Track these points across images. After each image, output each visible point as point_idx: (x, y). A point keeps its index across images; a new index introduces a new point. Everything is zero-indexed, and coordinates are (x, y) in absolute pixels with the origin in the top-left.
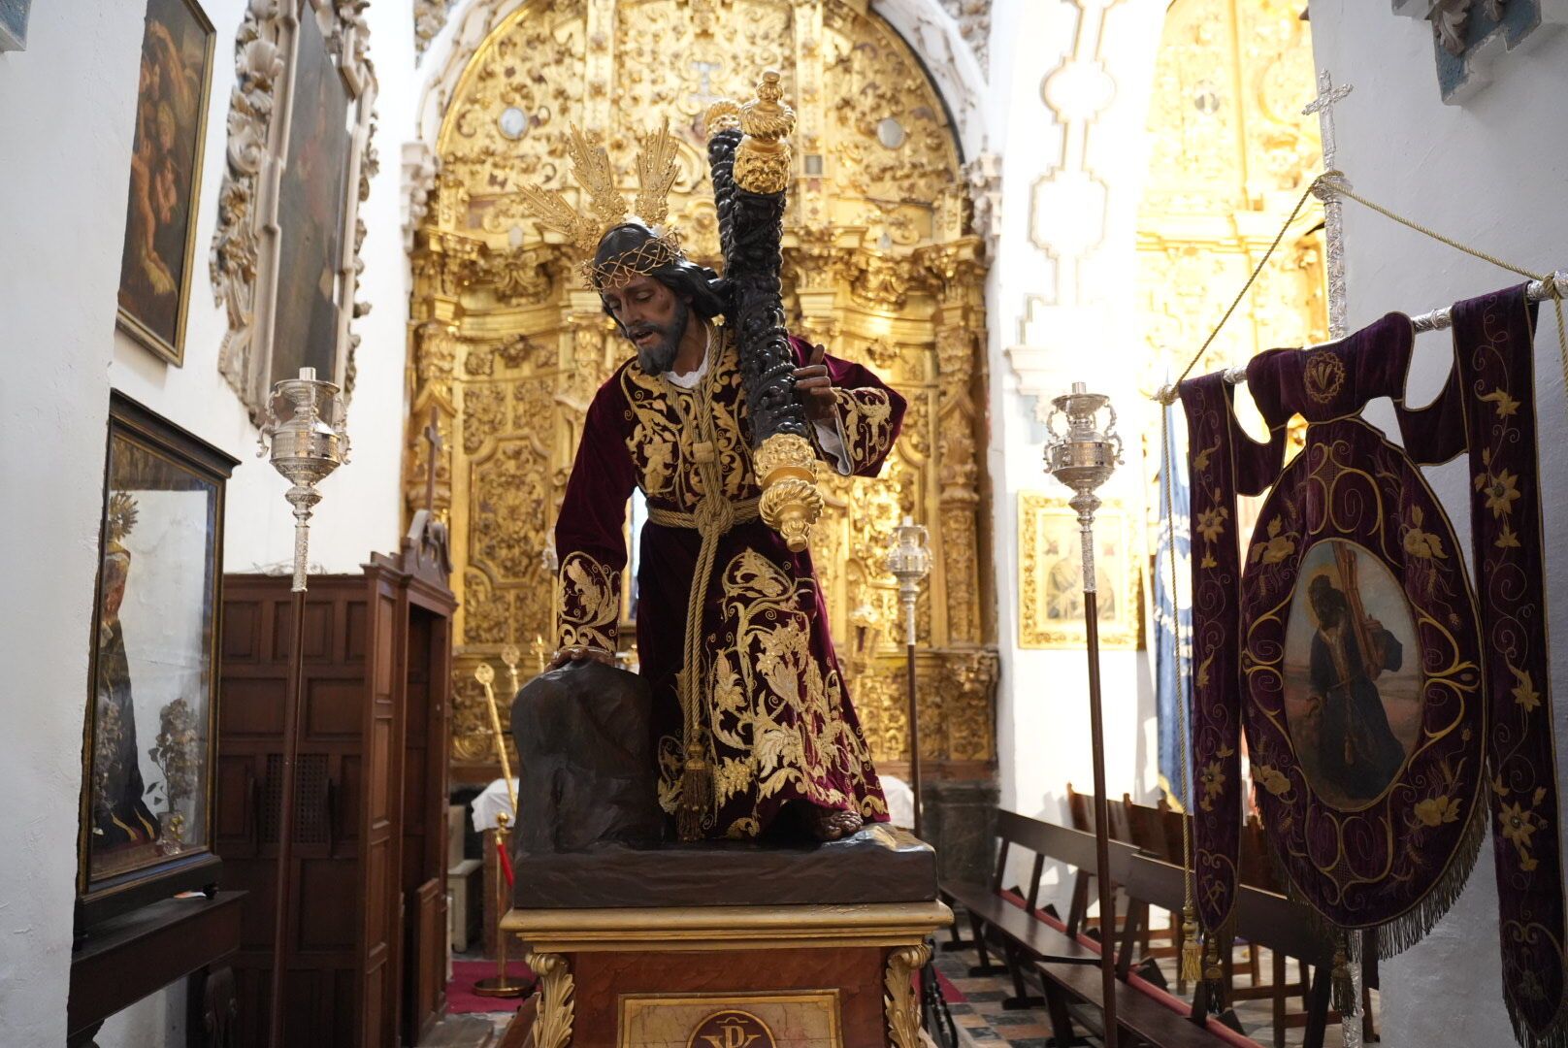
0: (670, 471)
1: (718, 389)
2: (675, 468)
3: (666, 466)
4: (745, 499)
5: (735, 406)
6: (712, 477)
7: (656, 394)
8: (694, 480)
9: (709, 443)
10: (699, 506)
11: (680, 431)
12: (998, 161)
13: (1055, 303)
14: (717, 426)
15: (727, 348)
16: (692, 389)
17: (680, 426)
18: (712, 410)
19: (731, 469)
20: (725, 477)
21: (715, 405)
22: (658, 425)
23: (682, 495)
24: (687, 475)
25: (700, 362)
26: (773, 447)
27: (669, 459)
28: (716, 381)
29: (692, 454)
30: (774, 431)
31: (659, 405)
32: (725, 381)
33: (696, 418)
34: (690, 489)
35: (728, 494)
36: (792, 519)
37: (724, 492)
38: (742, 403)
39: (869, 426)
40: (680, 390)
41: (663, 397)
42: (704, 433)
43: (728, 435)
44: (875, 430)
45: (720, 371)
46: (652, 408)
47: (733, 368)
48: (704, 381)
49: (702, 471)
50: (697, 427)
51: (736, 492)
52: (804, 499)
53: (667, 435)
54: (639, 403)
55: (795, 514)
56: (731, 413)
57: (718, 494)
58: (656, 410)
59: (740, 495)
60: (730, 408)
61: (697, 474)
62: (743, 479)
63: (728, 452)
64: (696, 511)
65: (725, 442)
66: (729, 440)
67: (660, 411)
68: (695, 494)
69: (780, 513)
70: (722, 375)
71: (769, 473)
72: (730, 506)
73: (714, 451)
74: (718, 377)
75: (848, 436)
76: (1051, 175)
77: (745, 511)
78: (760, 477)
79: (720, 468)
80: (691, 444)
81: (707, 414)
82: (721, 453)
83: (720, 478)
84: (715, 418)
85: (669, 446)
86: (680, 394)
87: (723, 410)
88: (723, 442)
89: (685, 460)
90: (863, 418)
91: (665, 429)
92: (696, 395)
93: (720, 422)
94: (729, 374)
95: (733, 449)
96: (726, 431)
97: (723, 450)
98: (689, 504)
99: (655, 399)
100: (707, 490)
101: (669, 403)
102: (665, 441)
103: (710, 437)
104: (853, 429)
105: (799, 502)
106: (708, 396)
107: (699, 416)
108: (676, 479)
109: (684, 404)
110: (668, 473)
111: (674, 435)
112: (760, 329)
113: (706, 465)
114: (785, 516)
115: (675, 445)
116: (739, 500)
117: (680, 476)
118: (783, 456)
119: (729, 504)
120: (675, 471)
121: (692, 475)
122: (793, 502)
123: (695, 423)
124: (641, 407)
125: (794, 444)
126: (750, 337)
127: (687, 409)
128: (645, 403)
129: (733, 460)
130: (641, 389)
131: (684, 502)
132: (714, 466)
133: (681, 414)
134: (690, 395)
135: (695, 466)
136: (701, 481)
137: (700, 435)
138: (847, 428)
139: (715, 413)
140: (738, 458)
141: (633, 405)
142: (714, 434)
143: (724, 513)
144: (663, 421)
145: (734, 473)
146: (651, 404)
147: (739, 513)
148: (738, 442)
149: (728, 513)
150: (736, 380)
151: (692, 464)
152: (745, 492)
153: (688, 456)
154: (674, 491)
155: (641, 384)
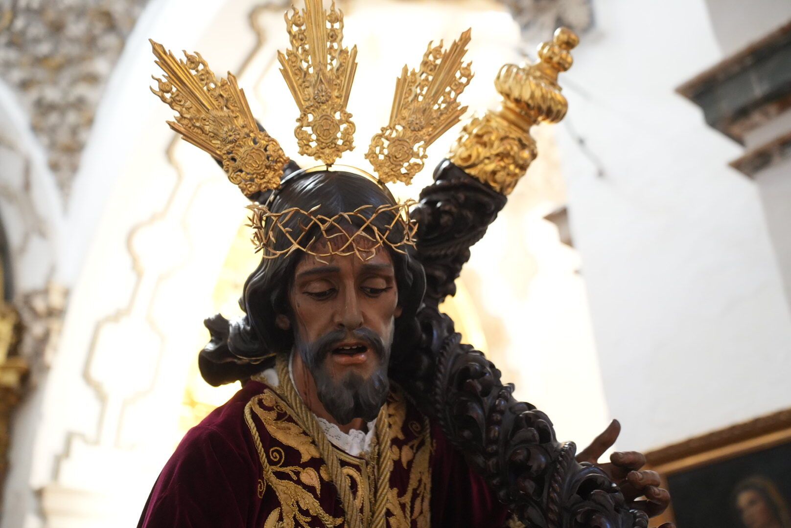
7: (305, 458)
12: (67, 293)
13: (96, 442)
16: (361, 458)
17: (339, 520)
18: (387, 498)
21: (389, 491)
22: (305, 513)
28: (389, 451)
31: (310, 477)
33: (363, 509)
40: (344, 457)
41: (316, 463)
45: (390, 436)
46: (299, 482)
47: (400, 436)
48: (375, 449)
54: (277, 468)
58: (305, 487)
60: (403, 500)
67: (311, 489)
70: (392, 444)
74: (390, 446)
76: (116, 317)
81: (380, 505)
84: (388, 512)
87: (396, 501)
92: (367, 469)
93: (393, 522)
94: (398, 443)
99: (305, 466)
101: (327, 476)
106: (384, 474)
107: (367, 506)
109: (348, 482)
123: (362, 518)
124: (281, 476)
127: (353, 492)
128: (288, 470)
130: (280, 444)
133: (345, 498)
139: (389, 505)
141: (269, 471)
144: (314, 507)
146: (297, 474)
150: (406, 454)
155: (280, 436)
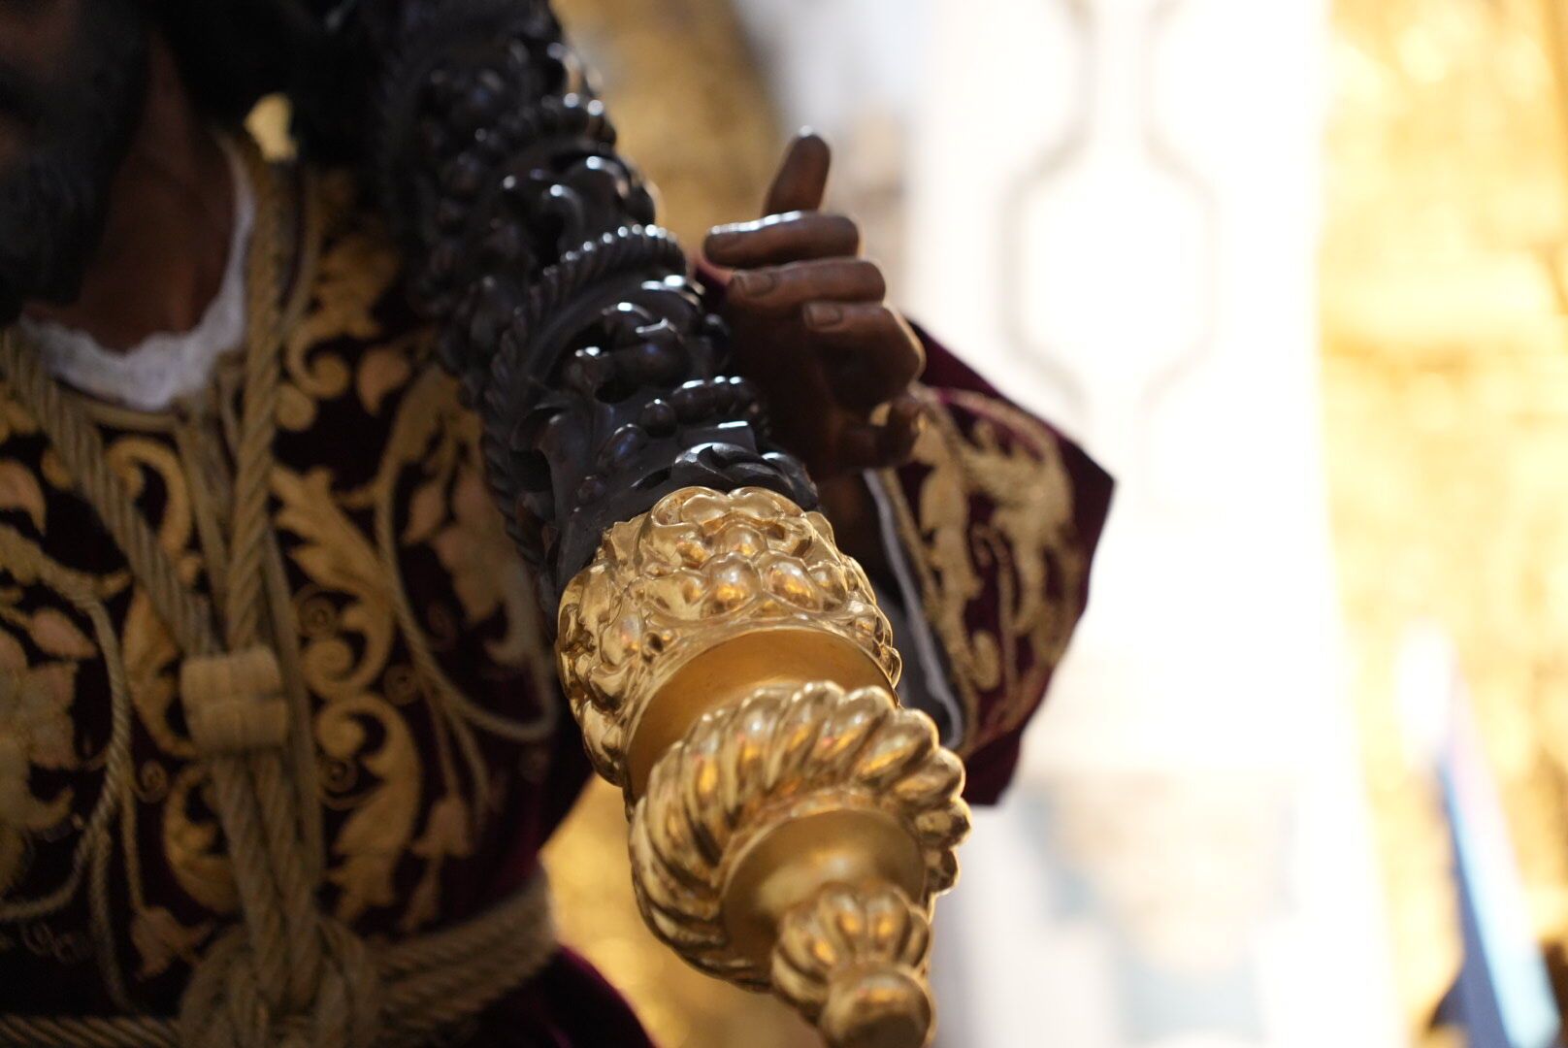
0: (61, 807)
1: (298, 411)
2: (86, 785)
3: (42, 782)
4: (428, 928)
5: (380, 492)
6: (278, 816)
8: (182, 842)
9: (261, 660)
10: (204, 974)
11: (118, 608)
14: (298, 578)
15: (328, 245)
16: (178, 410)
17: (113, 584)
18: (275, 504)
19: (367, 783)
20: (334, 822)
21: (286, 483)
23: (122, 915)
24: (150, 817)
25: (205, 293)
26: (669, 549)
27: (55, 746)
28: (285, 376)
29: (176, 714)
30: (666, 479)
31: (9, 488)
32: (330, 378)
33: (194, 543)
34: (162, 886)
35: (351, 905)
36: (833, 887)
37: (328, 896)
38: (411, 479)
39: (1008, 544)
40: (116, 419)
41: (27, 452)
42: (238, 606)
43: (353, 618)
44: (1031, 569)
45: (303, 334)
47: (361, 327)
48: (229, 378)
49: (227, 797)
50: (202, 584)
51: (383, 895)
52: (877, 784)
53: (51, 630)
55: (839, 862)
56: (363, 520)
57: (302, 903)
59: (400, 907)
60: (359, 499)
61: (199, 810)
62: (420, 826)
63: (352, 696)
64: (192, 1001)
65: (339, 652)
66: (357, 642)
68: (187, 910)
69: (760, 865)
70: (312, 355)
71: (662, 675)
72: (359, 959)
73: (285, 692)
74: (295, 362)
75: (938, 575)
77: (425, 985)
78: (609, 704)
79: (314, 780)
80: (172, 669)
81: (251, 527)
82: (317, 703)
83: (314, 826)
84: (289, 540)
85: (60, 681)
86: (110, 435)
87: (326, 507)
88: (326, 655)
89: (142, 747)
90: (981, 506)
91: (39, 596)
92: (196, 440)
93: (316, 563)
94: (347, 349)
95: (377, 687)
96: (341, 600)
97: (323, 686)
98: (154, 963)
100: (250, 885)
101: (58, 476)
102: (37, 656)
103: (267, 630)
104: (950, 547)
105: (854, 797)
106: (253, 445)
107: (210, 534)
108: (96, 839)
109: (135, 480)
110: (46, 816)
111: (84, 623)
112: (505, 104)
113: (245, 757)
114: (781, 889)
115: (92, 677)
116: (397, 937)
117: (114, 826)
118: (732, 583)
119: (356, 950)
120: (85, 803)
121: (174, 820)
122: (820, 804)
123: (188, 568)
125: (778, 533)
126: (462, 141)
127: (153, 500)
129: (374, 734)
131: (129, 956)
132: (289, 770)
133: (122, 522)
134: (165, 439)
135: (191, 775)
136: (218, 846)
137: (218, 624)
138: (929, 538)
139: (290, 519)
140: (397, 730)
142: (287, 613)
143: (333, 993)
144: (27, 560)
145: (382, 799)
147: (401, 994)
148: (399, 653)
149: (350, 997)
150: (377, 376)
151: (174, 766)
152: (425, 896)
153: (156, 725)
154: (77, 914)
